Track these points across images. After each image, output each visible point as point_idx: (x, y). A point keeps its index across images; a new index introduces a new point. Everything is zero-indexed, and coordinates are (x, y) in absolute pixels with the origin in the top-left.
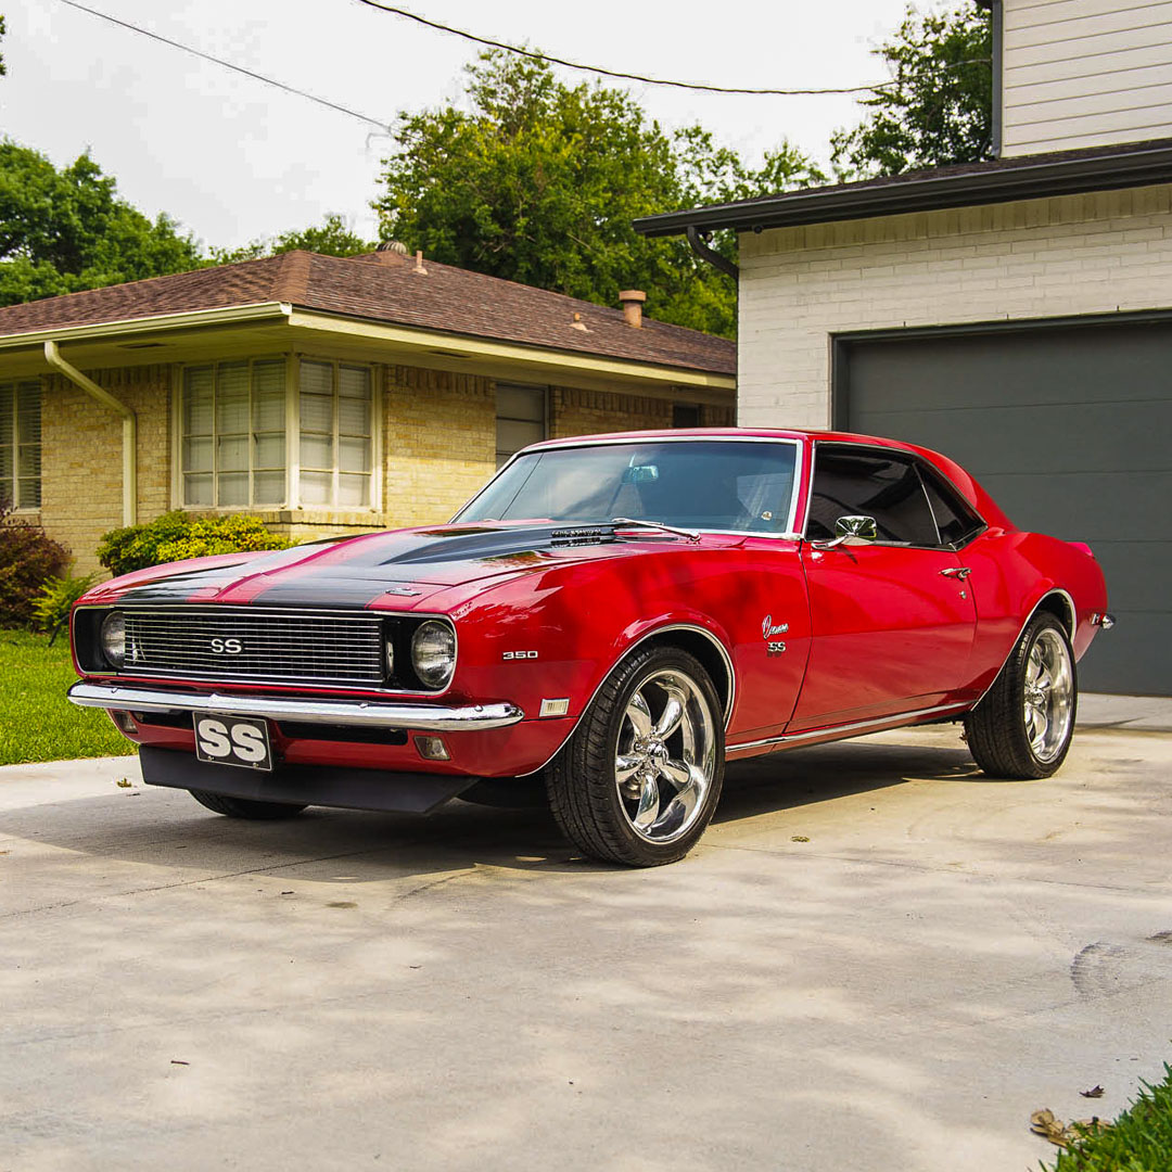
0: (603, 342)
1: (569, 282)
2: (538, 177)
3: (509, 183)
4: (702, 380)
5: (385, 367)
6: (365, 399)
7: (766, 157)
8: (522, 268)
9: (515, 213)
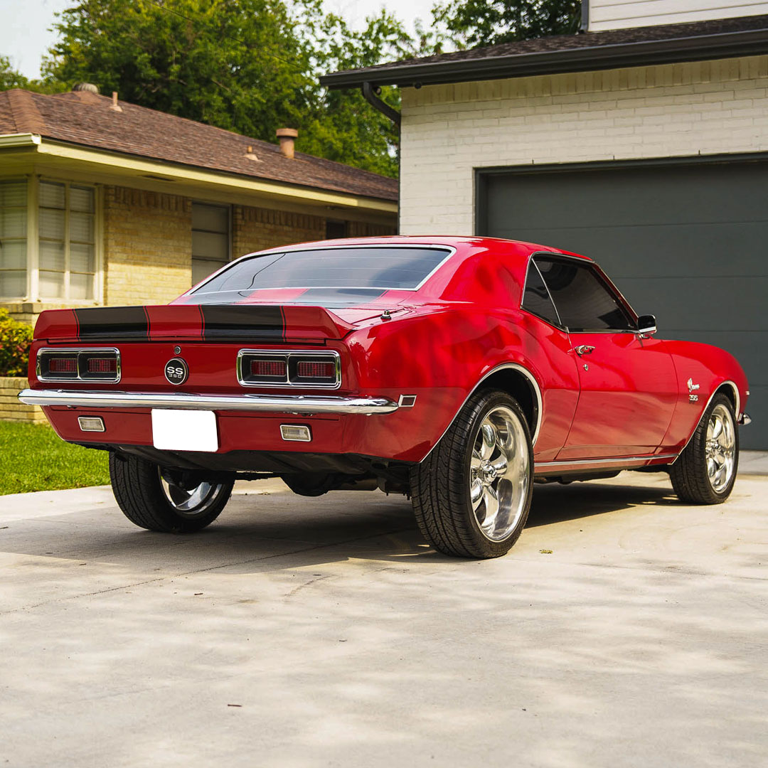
0: (274, 170)
1: (213, 118)
2: (187, 31)
3: (165, 37)
4: (353, 202)
5: (107, 187)
6: (90, 213)
7: (367, 21)
8: (175, 106)
9: (169, 61)
